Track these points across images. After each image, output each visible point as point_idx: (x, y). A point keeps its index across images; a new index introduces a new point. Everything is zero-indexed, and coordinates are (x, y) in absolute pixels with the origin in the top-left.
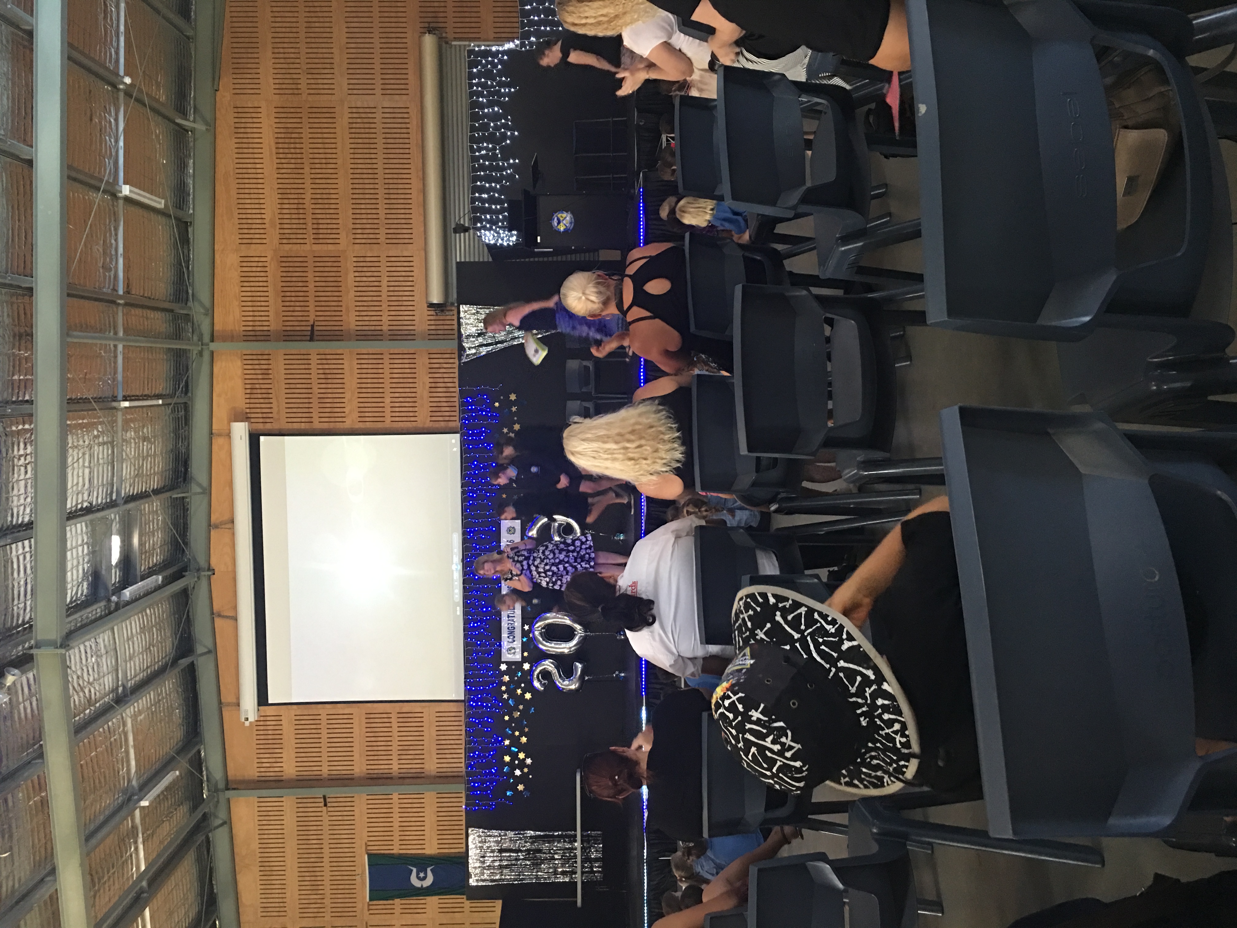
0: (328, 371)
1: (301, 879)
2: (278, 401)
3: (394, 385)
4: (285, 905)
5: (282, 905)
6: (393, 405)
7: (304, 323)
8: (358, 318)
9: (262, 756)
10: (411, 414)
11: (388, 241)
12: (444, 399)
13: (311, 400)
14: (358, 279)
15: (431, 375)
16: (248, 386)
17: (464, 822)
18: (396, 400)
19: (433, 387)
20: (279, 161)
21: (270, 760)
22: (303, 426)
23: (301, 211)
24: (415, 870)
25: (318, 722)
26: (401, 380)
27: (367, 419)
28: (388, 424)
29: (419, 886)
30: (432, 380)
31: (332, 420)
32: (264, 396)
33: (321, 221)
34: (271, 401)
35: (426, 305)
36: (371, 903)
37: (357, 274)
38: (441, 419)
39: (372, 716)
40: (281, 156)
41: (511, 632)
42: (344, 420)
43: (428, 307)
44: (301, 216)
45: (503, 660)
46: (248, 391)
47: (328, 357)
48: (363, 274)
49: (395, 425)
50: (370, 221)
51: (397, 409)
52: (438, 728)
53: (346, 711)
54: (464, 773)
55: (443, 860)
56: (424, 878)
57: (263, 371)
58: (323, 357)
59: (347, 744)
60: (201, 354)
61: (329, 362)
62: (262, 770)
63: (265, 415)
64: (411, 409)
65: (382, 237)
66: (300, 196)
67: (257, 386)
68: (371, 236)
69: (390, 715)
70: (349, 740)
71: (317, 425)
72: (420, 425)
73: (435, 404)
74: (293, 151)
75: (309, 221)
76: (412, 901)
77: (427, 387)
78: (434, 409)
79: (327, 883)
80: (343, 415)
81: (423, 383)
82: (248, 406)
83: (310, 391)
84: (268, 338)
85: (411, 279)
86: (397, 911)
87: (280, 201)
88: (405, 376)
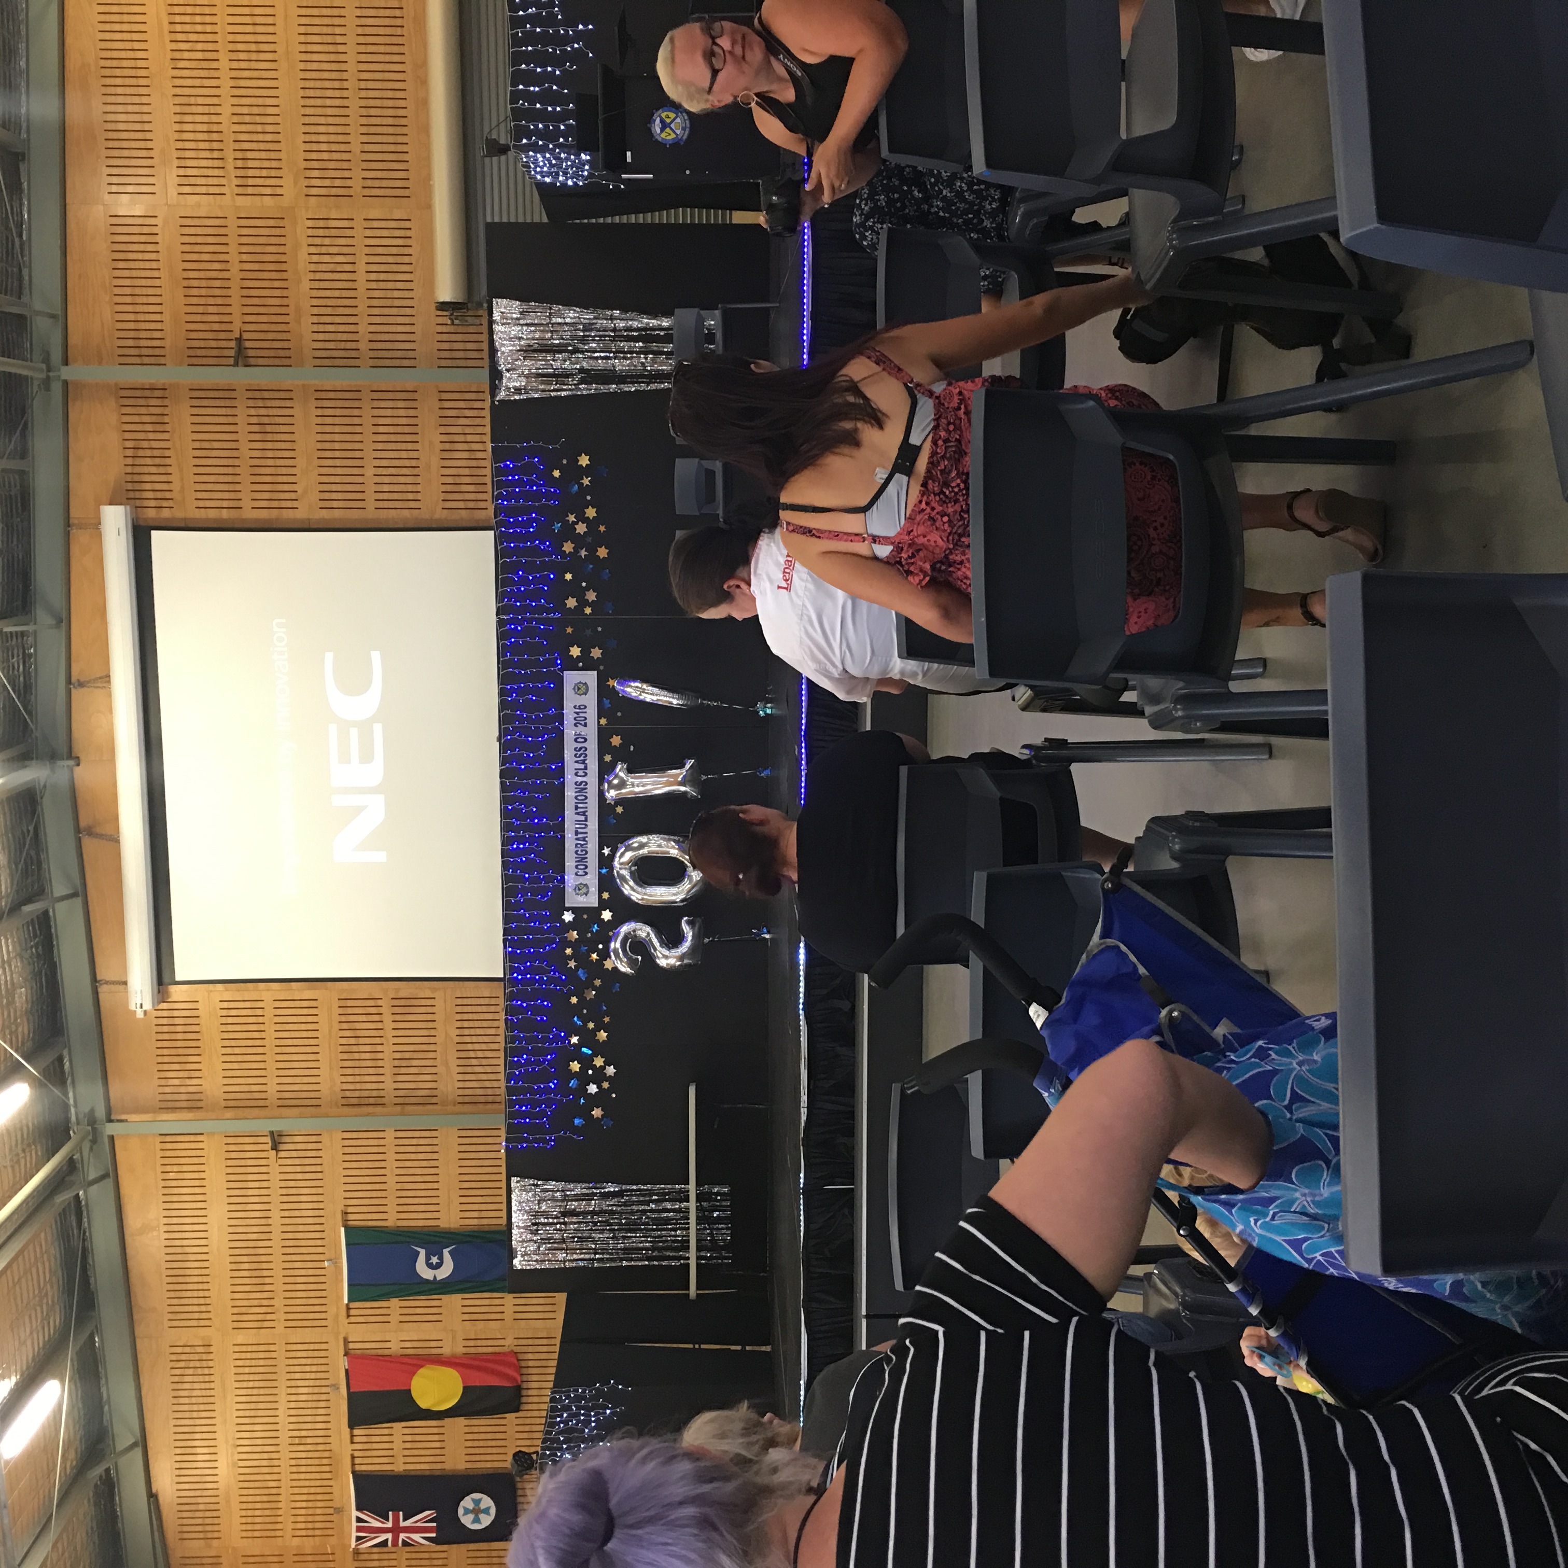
0: (266, 420)
1: (234, 1267)
2: (181, 471)
3: (380, 446)
4: (209, 1308)
5: (203, 1308)
6: (378, 479)
7: (222, 335)
8: (315, 328)
9: (166, 1067)
10: (410, 496)
11: (367, 192)
12: (467, 471)
13: (237, 470)
14: (315, 258)
15: (443, 430)
16: (130, 444)
17: (503, 1170)
18: (384, 471)
19: (446, 452)
20: (175, 46)
21: (181, 1074)
22: (225, 514)
23: (215, 136)
24: (422, 1252)
25: (259, 1012)
26: (393, 438)
27: (335, 504)
28: (370, 513)
29: (432, 1279)
30: (445, 438)
31: (275, 504)
32: (157, 461)
33: (250, 155)
34: (169, 470)
35: (434, 306)
36: (352, 1305)
37: (313, 250)
38: (461, 505)
39: (349, 1003)
40: (180, 37)
41: (582, 860)
42: (295, 504)
43: (438, 309)
44: (215, 145)
45: (567, 905)
46: (130, 453)
47: (266, 395)
48: (324, 250)
49: (383, 514)
50: (335, 156)
51: (386, 488)
52: (459, 1024)
53: (307, 994)
54: (503, 1091)
55: (469, 1236)
56: (438, 1266)
57: (154, 419)
58: (258, 394)
59: (308, 1049)
60: (46, 384)
61: (269, 403)
62: (167, 1090)
63: (159, 495)
64: (410, 488)
65: (357, 185)
66: (212, 110)
67: (145, 444)
68: (338, 183)
69: (379, 1003)
70: (312, 1042)
71: (249, 514)
72: (424, 515)
73: (450, 480)
74: (199, 28)
75: (230, 155)
76: (420, 1302)
77: (437, 451)
78: (449, 488)
79: (278, 1272)
80: (293, 496)
81: (431, 443)
82: (129, 478)
83: (235, 454)
84: (162, 360)
85: (406, 259)
86: (395, 1318)
87: (178, 118)
88: (399, 429)
